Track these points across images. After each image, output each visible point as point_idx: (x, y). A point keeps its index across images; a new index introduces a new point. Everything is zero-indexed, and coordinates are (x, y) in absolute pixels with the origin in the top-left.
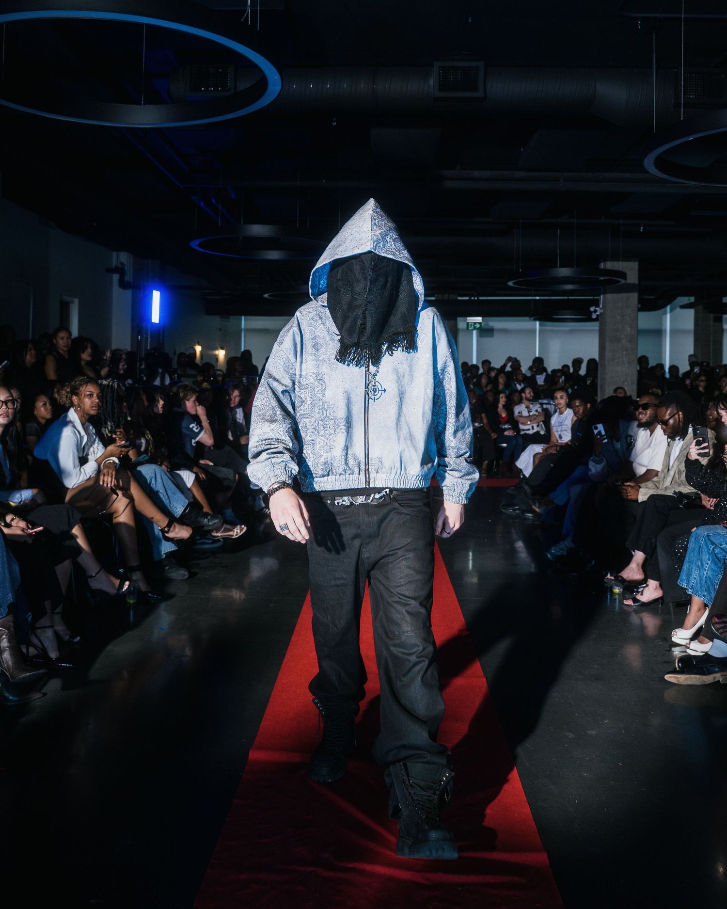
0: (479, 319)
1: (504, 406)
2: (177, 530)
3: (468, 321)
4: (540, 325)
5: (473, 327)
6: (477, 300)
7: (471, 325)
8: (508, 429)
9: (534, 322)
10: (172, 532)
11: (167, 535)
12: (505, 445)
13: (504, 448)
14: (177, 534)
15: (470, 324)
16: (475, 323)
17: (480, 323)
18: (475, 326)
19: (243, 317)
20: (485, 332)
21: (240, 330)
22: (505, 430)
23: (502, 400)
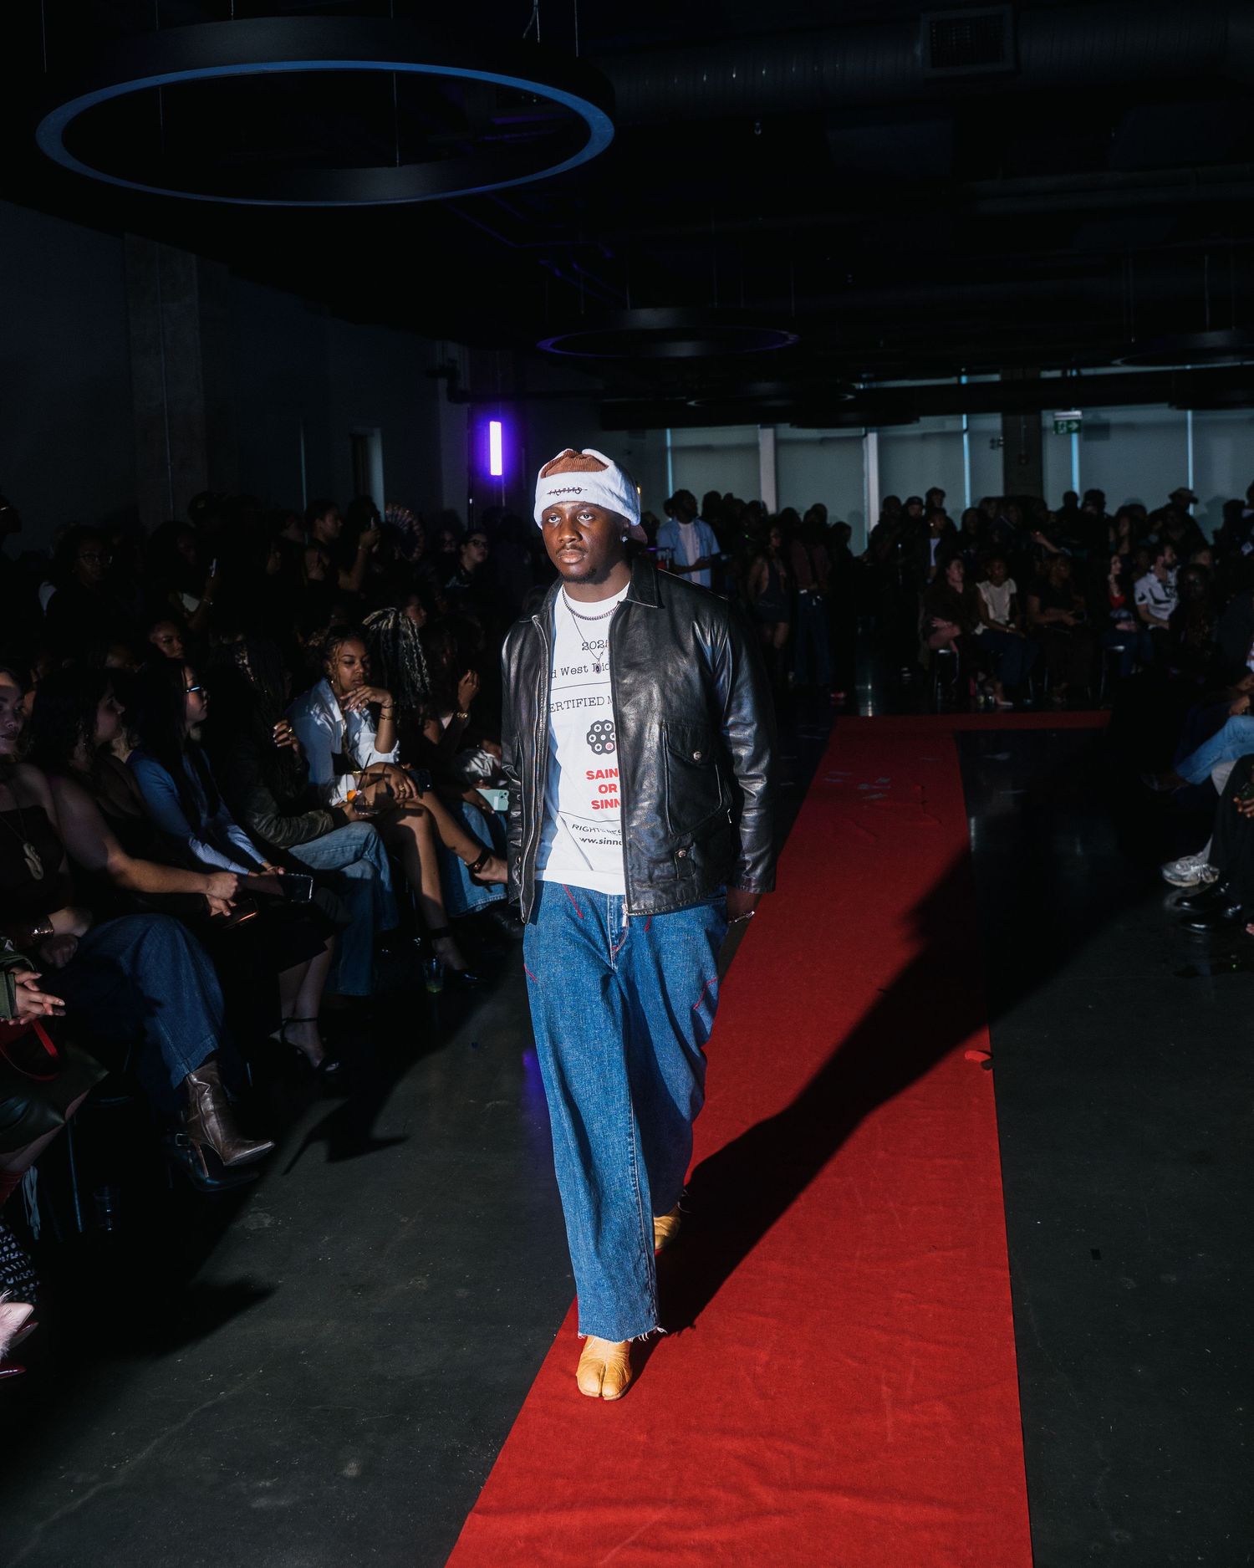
0: (1077, 413)
1: (1117, 578)
2: (494, 867)
3: (1057, 419)
4: (1193, 415)
5: (1065, 428)
6: (1075, 378)
7: (1062, 426)
8: (1127, 619)
9: (1182, 412)
10: (486, 870)
11: (477, 875)
12: (1121, 648)
13: (1120, 653)
14: (494, 873)
15: (1060, 423)
16: (1069, 422)
17: (1078, 421)
18: (1070, 426)
19: (668, 431)
20: (1091, 431)
21: (664, 450)
22: (1118, 621)
23: (1116, 567)
